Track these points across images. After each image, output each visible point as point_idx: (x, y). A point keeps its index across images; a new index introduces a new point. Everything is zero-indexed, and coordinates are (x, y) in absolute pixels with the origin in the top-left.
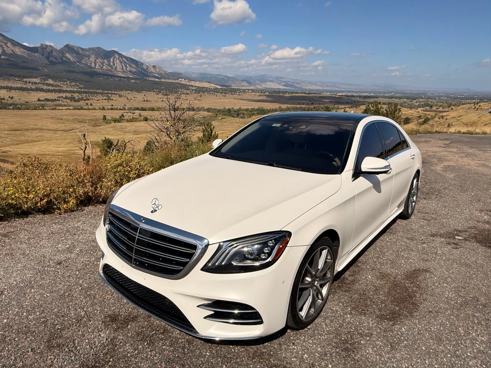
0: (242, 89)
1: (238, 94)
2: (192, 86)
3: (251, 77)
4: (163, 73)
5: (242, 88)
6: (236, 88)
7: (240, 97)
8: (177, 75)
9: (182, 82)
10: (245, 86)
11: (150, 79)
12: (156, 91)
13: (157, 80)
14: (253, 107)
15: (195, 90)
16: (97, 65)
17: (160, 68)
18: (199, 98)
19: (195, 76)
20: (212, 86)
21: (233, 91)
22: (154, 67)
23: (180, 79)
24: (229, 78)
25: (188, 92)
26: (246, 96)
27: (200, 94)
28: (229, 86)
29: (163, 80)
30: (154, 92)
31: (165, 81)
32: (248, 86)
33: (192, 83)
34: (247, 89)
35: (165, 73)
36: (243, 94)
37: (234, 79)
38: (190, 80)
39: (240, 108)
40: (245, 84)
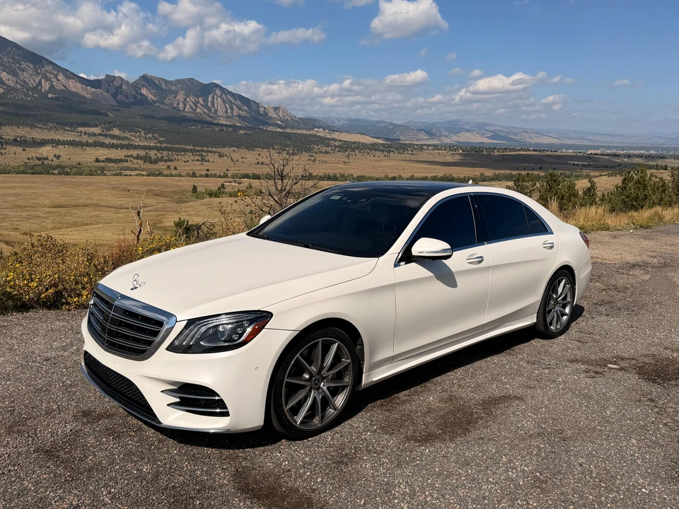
0: (417, 145)
1: (410, 152)
2: (335, 140)
3: (433, 124)
4: (289, 119)
5: (418, 143)
6: (408, 142)
7: (413, 158)
8: (311, 123)
9: (318, 134)
10: (423, 139)
11: (269, 129)
12: (276, 147)
13: (279, 130)
14: (435, 175)
15: (339, 147)
16: (186, 105)
17: (285, 111)
18: (346, 160)
19: (341, 123)
20: (368, 140)
21: (402, 148)
22: (276, 109)
23: (316, 129)
24: (395, 126)
25: (329, 149)
26: (424, 156)
27: (347, 153)
28: (396, 140)
29: (288, 130)
30: (274, 149)
31: (292, 132)
32: (427, 139)
33: (336, 135)
34: (425, 145)
35: (292, 120)
36: (418, 152)
37: (405, 128)
38: (332, 130)
39: (413, 176)
40: (423, 135)
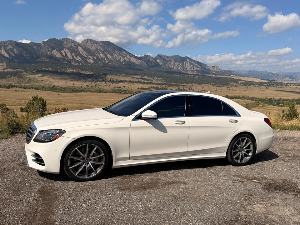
0: (284, 83)
1: (280, 86)
2: (241, 80)
3: (293, 73)
4: (219, 71)
5: (285, 82)
6: (279, 82)
7: (281, 89)
8: (230, 72)
9: (233, 78)
10: (287, 81)
11: (209, 76)
12: (212, 84)
13: (214, 76)
14: (293, 98)
15: (243, 83)
16: (174, 66)
17: (217, 67)
18: (246, 90)
19: (244, 73)
20: (258, 80)
21: (276, 84)
22: (213, 67)
23: (232, 75)
24: (273, 74)
25: (237, 84)
26: (287, 89)
27: (246, 86)
28: (273, 80)
29: (218, 76)
30: (211, 84)
31: (220, 76)
32: (290, 81)
33: (241, 78)
34: (289, 83)
35: (220, 71)
36: (285, 87)
37: (278, 75)
38: (240, 76)
39: (281, 98)
40: (288, 79)
